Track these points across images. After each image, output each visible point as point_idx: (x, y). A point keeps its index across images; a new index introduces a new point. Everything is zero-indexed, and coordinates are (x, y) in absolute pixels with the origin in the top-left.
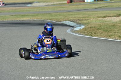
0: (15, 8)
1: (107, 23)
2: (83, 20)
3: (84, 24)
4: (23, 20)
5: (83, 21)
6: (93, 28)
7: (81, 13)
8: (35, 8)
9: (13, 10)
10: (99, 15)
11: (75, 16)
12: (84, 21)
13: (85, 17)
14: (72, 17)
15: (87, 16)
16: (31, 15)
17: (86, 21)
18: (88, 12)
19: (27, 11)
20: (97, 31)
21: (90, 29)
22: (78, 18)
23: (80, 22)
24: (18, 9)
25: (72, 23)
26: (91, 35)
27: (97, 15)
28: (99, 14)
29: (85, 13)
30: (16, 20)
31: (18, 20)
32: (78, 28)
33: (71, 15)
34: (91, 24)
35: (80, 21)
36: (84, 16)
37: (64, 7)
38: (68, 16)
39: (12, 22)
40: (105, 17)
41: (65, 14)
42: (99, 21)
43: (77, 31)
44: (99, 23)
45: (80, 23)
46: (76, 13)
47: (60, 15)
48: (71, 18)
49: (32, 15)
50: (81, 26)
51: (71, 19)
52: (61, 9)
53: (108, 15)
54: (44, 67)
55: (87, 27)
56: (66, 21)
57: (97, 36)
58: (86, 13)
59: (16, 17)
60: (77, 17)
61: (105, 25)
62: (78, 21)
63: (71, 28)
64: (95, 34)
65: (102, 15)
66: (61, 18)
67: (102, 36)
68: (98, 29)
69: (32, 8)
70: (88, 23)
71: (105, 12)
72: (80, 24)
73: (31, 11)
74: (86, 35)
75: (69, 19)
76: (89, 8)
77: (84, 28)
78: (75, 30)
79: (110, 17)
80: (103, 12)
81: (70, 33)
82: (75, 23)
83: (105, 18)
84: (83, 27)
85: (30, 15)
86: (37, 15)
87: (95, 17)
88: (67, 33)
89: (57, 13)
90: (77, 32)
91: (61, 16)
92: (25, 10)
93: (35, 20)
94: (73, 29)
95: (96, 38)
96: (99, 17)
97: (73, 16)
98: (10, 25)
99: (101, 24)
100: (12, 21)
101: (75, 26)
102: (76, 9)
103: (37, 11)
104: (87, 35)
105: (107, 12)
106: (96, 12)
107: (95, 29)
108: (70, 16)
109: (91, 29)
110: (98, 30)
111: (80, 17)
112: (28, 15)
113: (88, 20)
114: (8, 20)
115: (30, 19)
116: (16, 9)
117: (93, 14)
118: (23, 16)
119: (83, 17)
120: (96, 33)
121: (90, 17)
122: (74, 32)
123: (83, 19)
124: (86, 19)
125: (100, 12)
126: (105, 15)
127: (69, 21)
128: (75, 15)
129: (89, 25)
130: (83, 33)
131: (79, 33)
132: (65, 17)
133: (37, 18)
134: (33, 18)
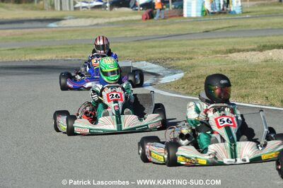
0: (20, 30)
1: (236, 65)
2: (179, 59)
3: (182, 69)
4: (38, 61)
5: (180, 63)
6: (203, 76)
7: (175, 42)
8: (69, 30)
9: (16, 37)
10: (218, 48)
11: (162, 50)
12: (183, 62)
13: (184, 53)
14: (155, 53)
15: (189, 49)
16: (57, 49)
17: (187, 63)
18: (192, 41)
19: (47, 38)
21: (196, 80)
22: (168, 55)
23: (173, 63)
24: (28, 34)
25: (154, 66)
27: (213, 48)
28: (218, 45)
29: (183, 42)
30: (23, 59)
31: (27, 59)
32: (169, 77)
33: (153, 47)
34: (200, 68)
36: (182, 49)
37: (135, 30)
38: (144, 50)
40: (230, 51)
41: (137, 44)
42: (218, 61)
43: (167, 84)
44: (219, 67)
45: (173, 67)
46: (162, 43)
47: (126, 48)
48: (153, 54)
49: (61, 48)
50: (175, 74)
51: (152, 56)
52: (129, 34)
53: (237, 47)
54: (90, 170)
55: (190, 75)
56: (139, 61)
58: (187, 42)
59: (23, 52)
60: (166, 53)
61: (232, 71)
62: (168, 62)
65: (223, 48)
66: (127, 55)
69: (60, 31)
70: (192, 67)
71: (230, 40)
72: (174, 70)
73: (58, 40)
74: (187, 94)
75: (148, 58)
76: (192, 32)
77: (183, 78)
78: (162, 82)
79: (243, 51)
80: (225, 40)
82: (161, 67)
83: (230, 55)
84: (180, 75)
85: (57, 47)
86: (73, 49)
87: (208, 52)
88: (144, 88)
89: (119, 42)
90: (167, 86)
91: (129, 51)
93: (69, 58)
94: (157, 82)
96: (217, 52)
97: (157, 50)
99: (223, 70)
100: (15, 61)
101: (161, 74)
102: (164, 33)
103: (73, 37)
104: (191, 94)
105: (234, 40)
106: (210, 41)
108: (150, 50)
109: (200, 80)
111: (172, 53)
112: (51, 49)
113: (191, 59)
114: (5, 60)
115: (57, 57)
116: (22, 35)
117: (203, 45)
118: (39, 49)
119: (180, 53)
121: (197, 53)
122: (160, 87)
123: (180, 56)
124: (187, 56)
125: (220, 40)
126: (231, 48)
127: (147, 61)
128: (160, 47)
129: (194, 71)
130: (181, 90)
131: (172, 89)
132: (139, 52)
133: (72, 55)
134: (63, 56)
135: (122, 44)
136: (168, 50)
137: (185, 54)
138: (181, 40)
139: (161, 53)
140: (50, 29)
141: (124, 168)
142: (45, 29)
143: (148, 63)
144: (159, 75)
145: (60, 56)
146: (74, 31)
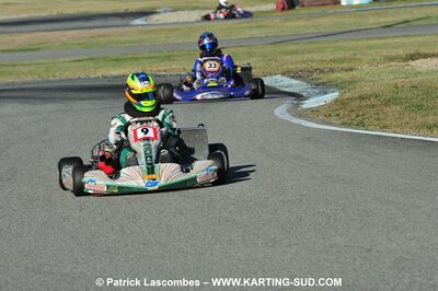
0: (88, 31)
1: (420, 78)
2: (332, 70)
3: (332, 86)
4: (116, 77)
5: (333, 76)
6: (369, 97)
7: (327, 45)
8: (162, 30)
9: (83, 41)
10: (393, 53)
11: (309, 56)
12: (339, 75)
13: (341, 61)
14: (296, 62)
15: (348, 54)
17: (345, 76)
18: (353, 43)
19: (130, 42)
20: (385, 109)
21: (357, 103)
22: (315, 65)
23: (324, 78)
24: (100, 36)
25: (294, 82)
26: (361, 125)
27: (385, 52)
28: (394, 47)
29: (339, 44)
30: (92, 76)
31: (99, 74)
32: (316, 99)
33: (292, 53)
34: (364, 83)
35: (322, 75)
36: (339, 55)
37: (266, 26)
38: (278, 58)
39: (78, 83)
40: (412, 57)
41: (269, 49)
42: (392, 72)
43: (312, 110)
44: (393, 82)
45: (324, 83)
46: (307, 47)
47: (251, 55)
48: (292, 63)
49: (151, 58)
50: (326, 93)
51: (291, 67)
52: (256, 33)
53: (423, 50)
55: (348, 95)
56: (271, 75)
57: (384, 128)
58: (346, 44)
59: (92, 64)
60: (313, 61)
61: (413, 87)
62: (315, 76)
63: (289, 102)
64: (376, 123)
65: (401, 52)
67: (402, 127)
68: (387, 103)
69: (153, 31)
70: (352, 82)
71: (413, 39)
72: (324, 87)
73: (147, 44)
74: (344, 124)
75: (285, 68)
77: (336, 101)
78: (304, 106)
79: (433, 56)
80: (406, 40)
81: (287, 117)
82: (305, 84)
83: (412, 63)
84: (332, 96)
85: (146, 55)
86: (169, 58)
87: (378, 58)
88: (276, 117)
90: (313, 113)
92: (128, 38)
94: (298, 105)
95: (379, 136)
96: (392, 59)
97: (299, 57)
98: (70, 94)
99: (399, 85)
100: (79, 79)
101: (304, 94)
102: (310, 31)
103: (171, 40)
104: (349, 125)
105: (420, 39)
106: (382, 42)
107: (377, 103)
108: (288, 57)
109: (364, 103)
110: (386, 105)
111: (322, 61)
112: (136, 59)
113: (351, 70)
114: (64, 77)
116: (92, 37)
117: (370, 48)
118: (117, 60)
119: (333, 61)
120: (381, 116)
121: (360, 60)
122: (300, 116)
123: (334, 66)
124: (345, 65)
125: (397, 40)
126: (413, 51)
127: (283, 74)
129: (355, 88)
130: (334, 119)
131: (321, 117)
132: (270, 60)
133: (167, 67)
134: (154, 69)
135: (245, 49)
136: (317, 56)
137: (342, 63)
138: (337, 41)
139: (304, 62)
140: (135, 29)
141: (245, 241)
142: (127, 29)
143: (285, 78)
144: (301, 96)
145: (149, 69)
146: (171, 30)
